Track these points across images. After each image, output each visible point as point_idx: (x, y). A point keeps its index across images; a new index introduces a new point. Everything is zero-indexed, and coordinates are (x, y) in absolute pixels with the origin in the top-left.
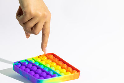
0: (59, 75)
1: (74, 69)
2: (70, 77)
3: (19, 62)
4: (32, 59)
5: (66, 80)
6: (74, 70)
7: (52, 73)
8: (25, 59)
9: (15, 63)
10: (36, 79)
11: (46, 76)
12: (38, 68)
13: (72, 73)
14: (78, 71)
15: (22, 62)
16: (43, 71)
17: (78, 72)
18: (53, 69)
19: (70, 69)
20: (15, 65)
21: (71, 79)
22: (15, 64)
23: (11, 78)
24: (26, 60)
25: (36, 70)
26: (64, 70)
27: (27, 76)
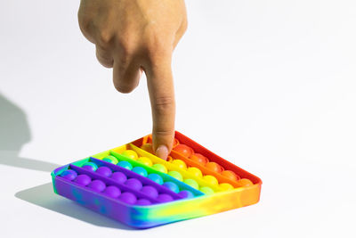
0: (197, 194)
1: (241, 174)
2: (233, 198)
3: (71, 167)
4: (111, 154)
5: (219, 207)
6: (242, 178)
7: (175, 189)
8: (88, 156)
9: (57, 170)
10: (128, 205)
11: (158, 198)
12: (131, 175)
13: (235, 186)
14: (255, 180)
15: (80, 166)
16: (146, 183)
17: (254, 183)
18: (179, 178)
19: (231, 176)
20: (59, 176)
21: (236, 207)
22: (60, 173)
23: (53, 212)
24: (92, 160)
25: (125, 183)
26: (212, 180)
27: (97, 202)
